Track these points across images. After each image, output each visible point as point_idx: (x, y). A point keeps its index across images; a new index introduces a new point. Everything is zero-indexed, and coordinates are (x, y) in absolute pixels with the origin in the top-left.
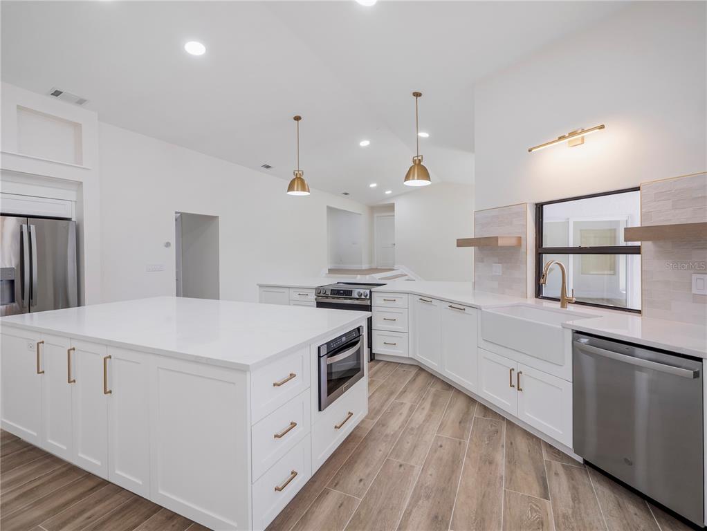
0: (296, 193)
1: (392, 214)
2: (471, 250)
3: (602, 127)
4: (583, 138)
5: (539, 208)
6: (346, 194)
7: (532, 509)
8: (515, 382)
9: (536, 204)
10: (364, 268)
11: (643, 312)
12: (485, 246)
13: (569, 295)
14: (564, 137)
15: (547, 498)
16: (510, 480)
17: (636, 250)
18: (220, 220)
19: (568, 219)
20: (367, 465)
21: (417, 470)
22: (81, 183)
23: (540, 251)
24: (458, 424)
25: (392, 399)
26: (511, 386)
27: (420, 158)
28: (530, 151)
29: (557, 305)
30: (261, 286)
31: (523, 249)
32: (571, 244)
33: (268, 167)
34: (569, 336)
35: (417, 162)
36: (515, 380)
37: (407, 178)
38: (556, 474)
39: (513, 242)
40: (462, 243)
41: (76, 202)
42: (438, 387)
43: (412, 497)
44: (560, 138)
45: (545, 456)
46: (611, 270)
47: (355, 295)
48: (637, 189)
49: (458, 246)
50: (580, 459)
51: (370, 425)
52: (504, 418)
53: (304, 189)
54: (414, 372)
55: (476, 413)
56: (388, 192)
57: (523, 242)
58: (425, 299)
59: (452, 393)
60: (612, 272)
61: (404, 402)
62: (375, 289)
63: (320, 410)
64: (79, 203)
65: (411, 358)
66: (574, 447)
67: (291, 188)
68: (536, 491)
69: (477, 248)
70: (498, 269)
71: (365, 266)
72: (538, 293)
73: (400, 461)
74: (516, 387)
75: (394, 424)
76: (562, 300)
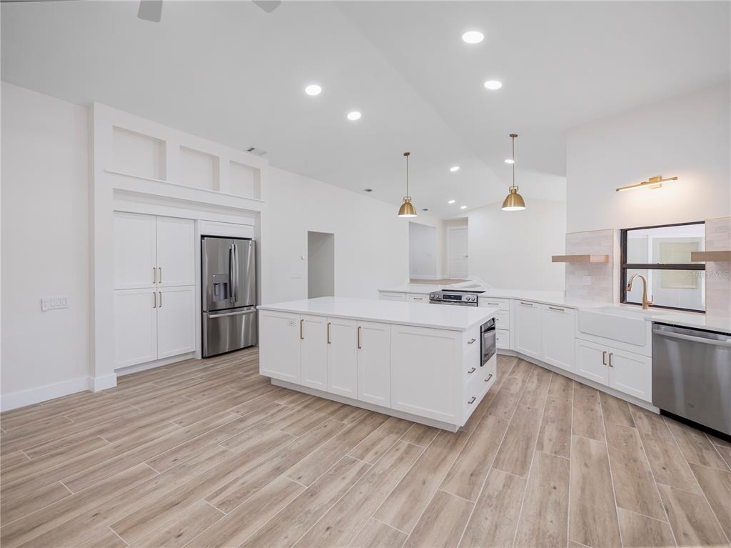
0: (407, 216)
1: (464, 227)
2: (563, 265)
3: (676, 179)
4: (661, 185)
5: (624, 233)
6: (426, 210)
7: (624, 431)
8: (607, 361)
9: (621, 230)
10: (438, 279)
11: (707, 312)
12: (576, 262)
13: (649, 299)
14: (645, 183)
15: (634, 427)
16: (607, 418)
17: (702, 267)
18: (336, 237)
19: (648, 236)
20: (505, 407)
21: (541, 411)
22: (259, 212)
23: (625, 267)
24: (562, 391)
25: (506, 376)
26: (604, 364)
27: (516, 188)
28: (617, 190)
29: (640, 308)
30: (380, 291)
31: (610, 265)
32: (650, 262)
33: (369, 190)
34: (650, 325)
35: (513, 192)
36: (608, 360)
37: (505, 204)
38: (640, 418)
39: (602, 259)
40: (556, 259)
41: (254, 226)
42: (540, 371)
43: (543, 421)
44: (642, 184)
45: (631, 409)
46: (692, 284)
47: (464, 299)
48: (703, 222)
49: (553, 261)
50: (657, 411)
51: (498, 389)
52: (597, 390)
53: (412, 212)
54: (515, 361)
55: (574, 386)
56: (464, 207)
57: (610, 259)
58: (527, 303)
59: (552, 374)
60: (694, 287)
61: (516, 377)
62: (479, 295)
63: (481, 365)
64: (258, 228)
65: (512, 351)
66: (653, 401)
67: (401, 211)
68: (626, 424)
69: (568, 263)
70: (587, 280)
71: (439, 277)
72: (623, 299)
73: (528, 406)
74: (608, 364)
75: (515, 388)
76: (644, 304)
